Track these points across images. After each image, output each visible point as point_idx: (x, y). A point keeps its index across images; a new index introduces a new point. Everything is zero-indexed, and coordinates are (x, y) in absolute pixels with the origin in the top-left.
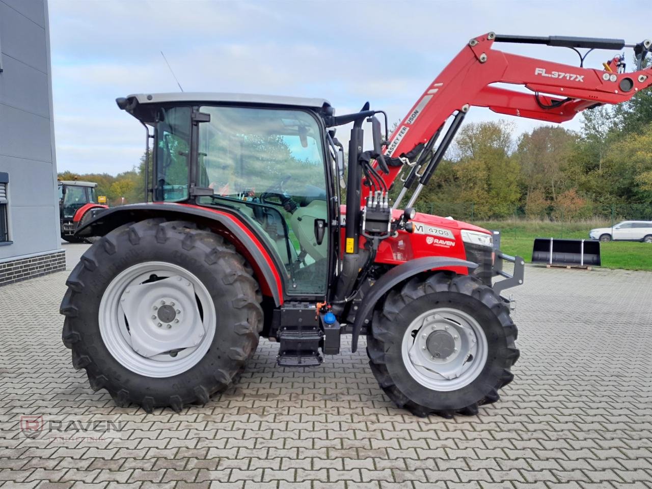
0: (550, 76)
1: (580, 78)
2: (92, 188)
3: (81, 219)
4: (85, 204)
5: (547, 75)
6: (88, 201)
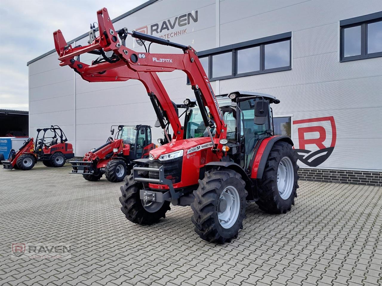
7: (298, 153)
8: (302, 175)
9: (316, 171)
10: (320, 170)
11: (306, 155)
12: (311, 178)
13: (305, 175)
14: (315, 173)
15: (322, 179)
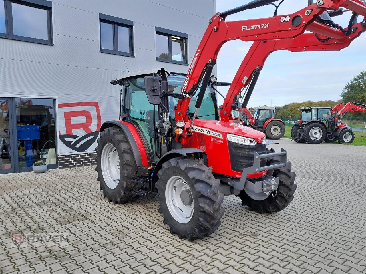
0: (250, 29)
1: (267, 26)
2: (274, 110)
3: (266, 127)
4: (270, 119)
5: (248, 29)
6: (271, 117)
7: (65, 139)
8: (71, 162)
9: (86, 156)
10: (88, 154)
11: (74, 140)
12: (81, 163)
13: (75, 161)
14: (84, 158)
15: (91, 162)
